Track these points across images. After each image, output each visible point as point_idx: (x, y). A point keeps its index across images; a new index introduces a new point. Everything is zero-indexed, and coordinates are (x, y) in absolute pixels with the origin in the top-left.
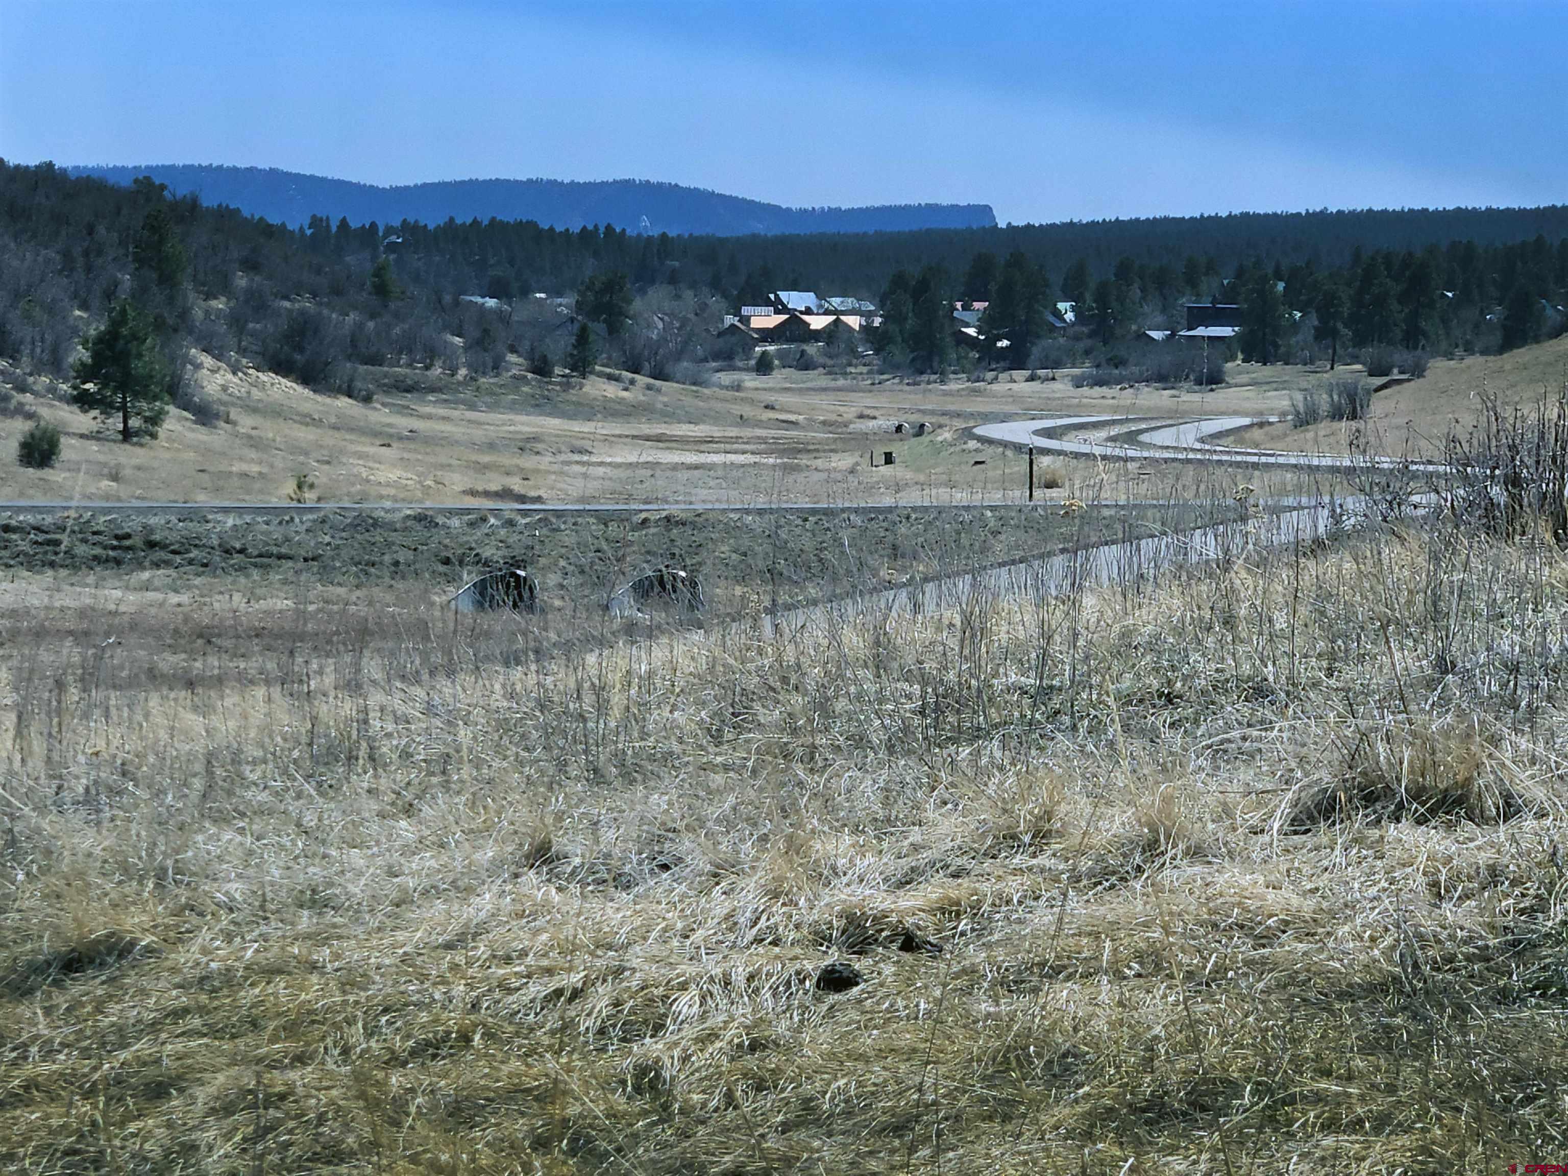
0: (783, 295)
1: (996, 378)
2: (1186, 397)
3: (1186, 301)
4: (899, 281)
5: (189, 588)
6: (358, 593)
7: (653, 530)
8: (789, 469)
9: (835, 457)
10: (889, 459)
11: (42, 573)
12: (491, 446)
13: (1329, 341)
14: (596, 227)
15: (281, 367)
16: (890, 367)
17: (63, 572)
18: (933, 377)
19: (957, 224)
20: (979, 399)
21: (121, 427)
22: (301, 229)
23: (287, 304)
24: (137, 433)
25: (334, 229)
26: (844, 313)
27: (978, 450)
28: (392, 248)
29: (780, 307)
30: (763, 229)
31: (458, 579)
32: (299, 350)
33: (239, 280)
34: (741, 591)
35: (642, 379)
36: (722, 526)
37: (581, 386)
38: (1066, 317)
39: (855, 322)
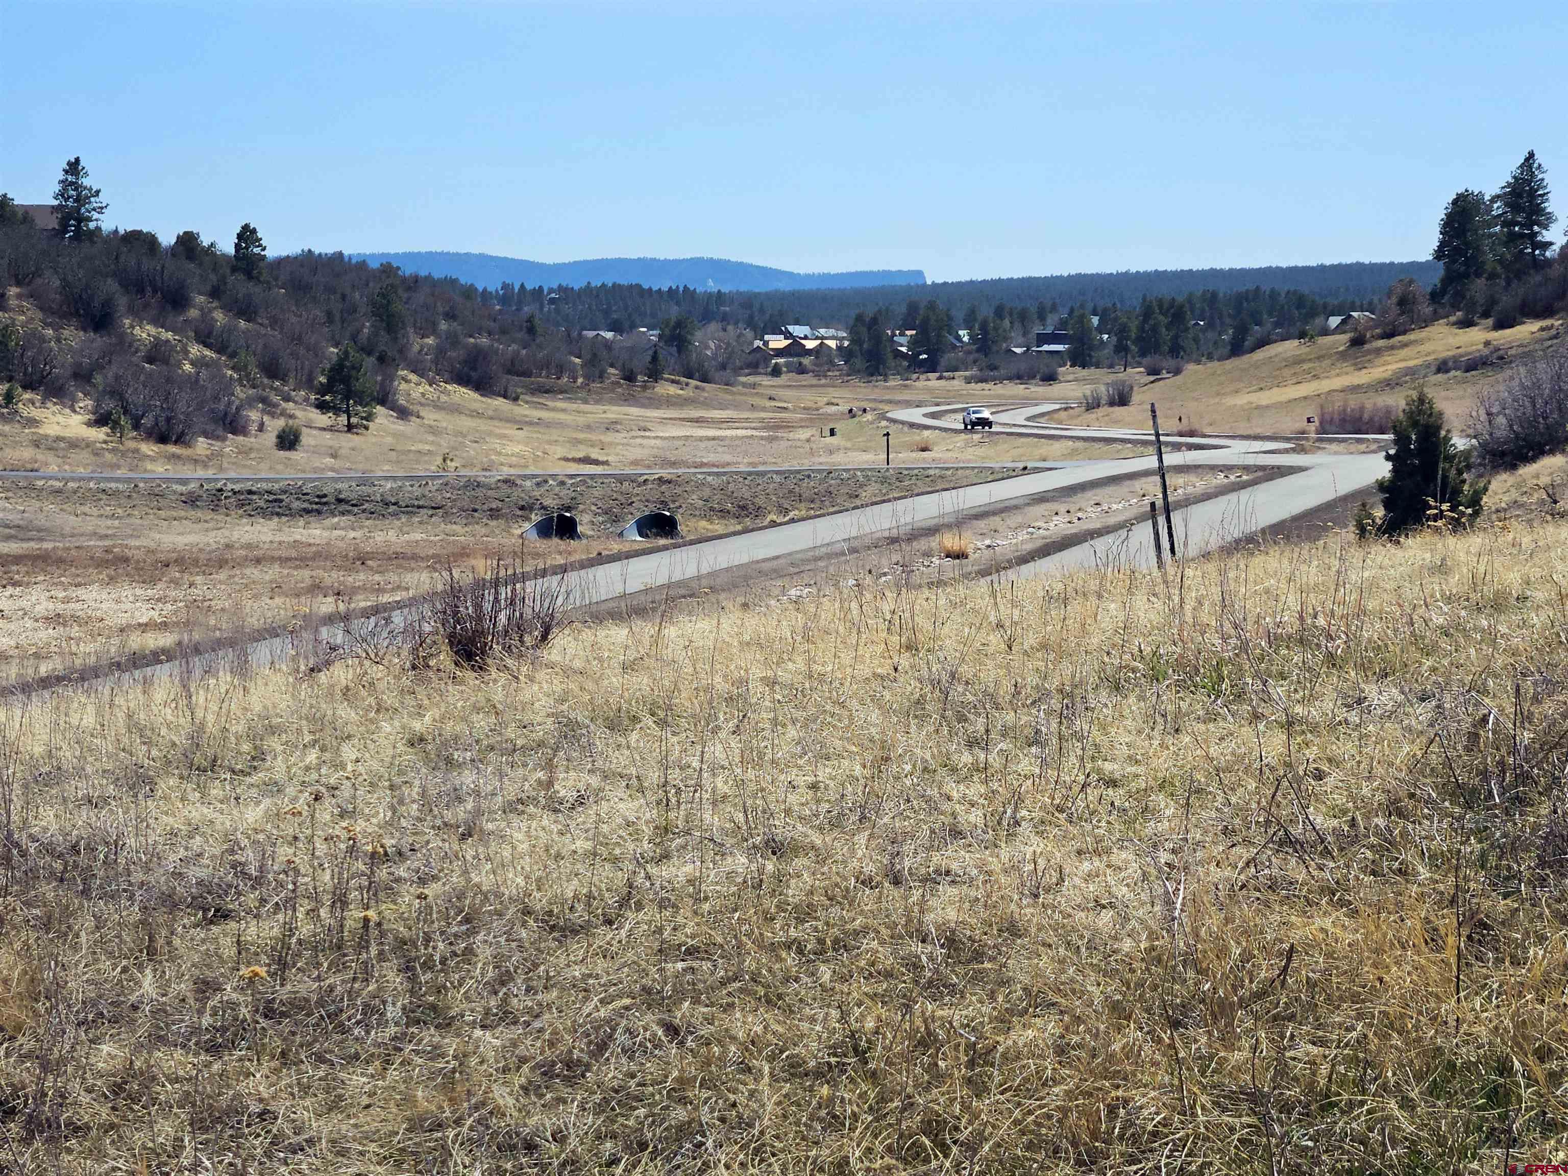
0: (791, 328)
1: (918, 378)
2: (1033, 389)
3: (1038, 329)
4: (859, 318)
5: (361, 527)
6: (467, 529)
7: (650, 486)
8: (771, 439)
9: (801, 431)
10: (832, 432)
11: (270, 519)
12: (589, 427)
13: (1123, 353)
14: (677, 287)
15: (462, 380)
16: (853, 372)
17: (284, 519)
18: (879, 378)
19: (902, 282)
21: (346, 423)
22: (497, 291)
23: (472, 340)
24: (356, 426)
25: (516, 290)
26: (826, 338)
27: (887, 427)
28: (552, 301)
29: (788, 335)
30: (784, 286)
31: (528, 519)
32: (474, 369)
33: (443, 326)
34: (703, 523)
35: (693, 382)
36: (693, 483)
37: (654, 387)
38: (966, 340)
39: (833, 344)
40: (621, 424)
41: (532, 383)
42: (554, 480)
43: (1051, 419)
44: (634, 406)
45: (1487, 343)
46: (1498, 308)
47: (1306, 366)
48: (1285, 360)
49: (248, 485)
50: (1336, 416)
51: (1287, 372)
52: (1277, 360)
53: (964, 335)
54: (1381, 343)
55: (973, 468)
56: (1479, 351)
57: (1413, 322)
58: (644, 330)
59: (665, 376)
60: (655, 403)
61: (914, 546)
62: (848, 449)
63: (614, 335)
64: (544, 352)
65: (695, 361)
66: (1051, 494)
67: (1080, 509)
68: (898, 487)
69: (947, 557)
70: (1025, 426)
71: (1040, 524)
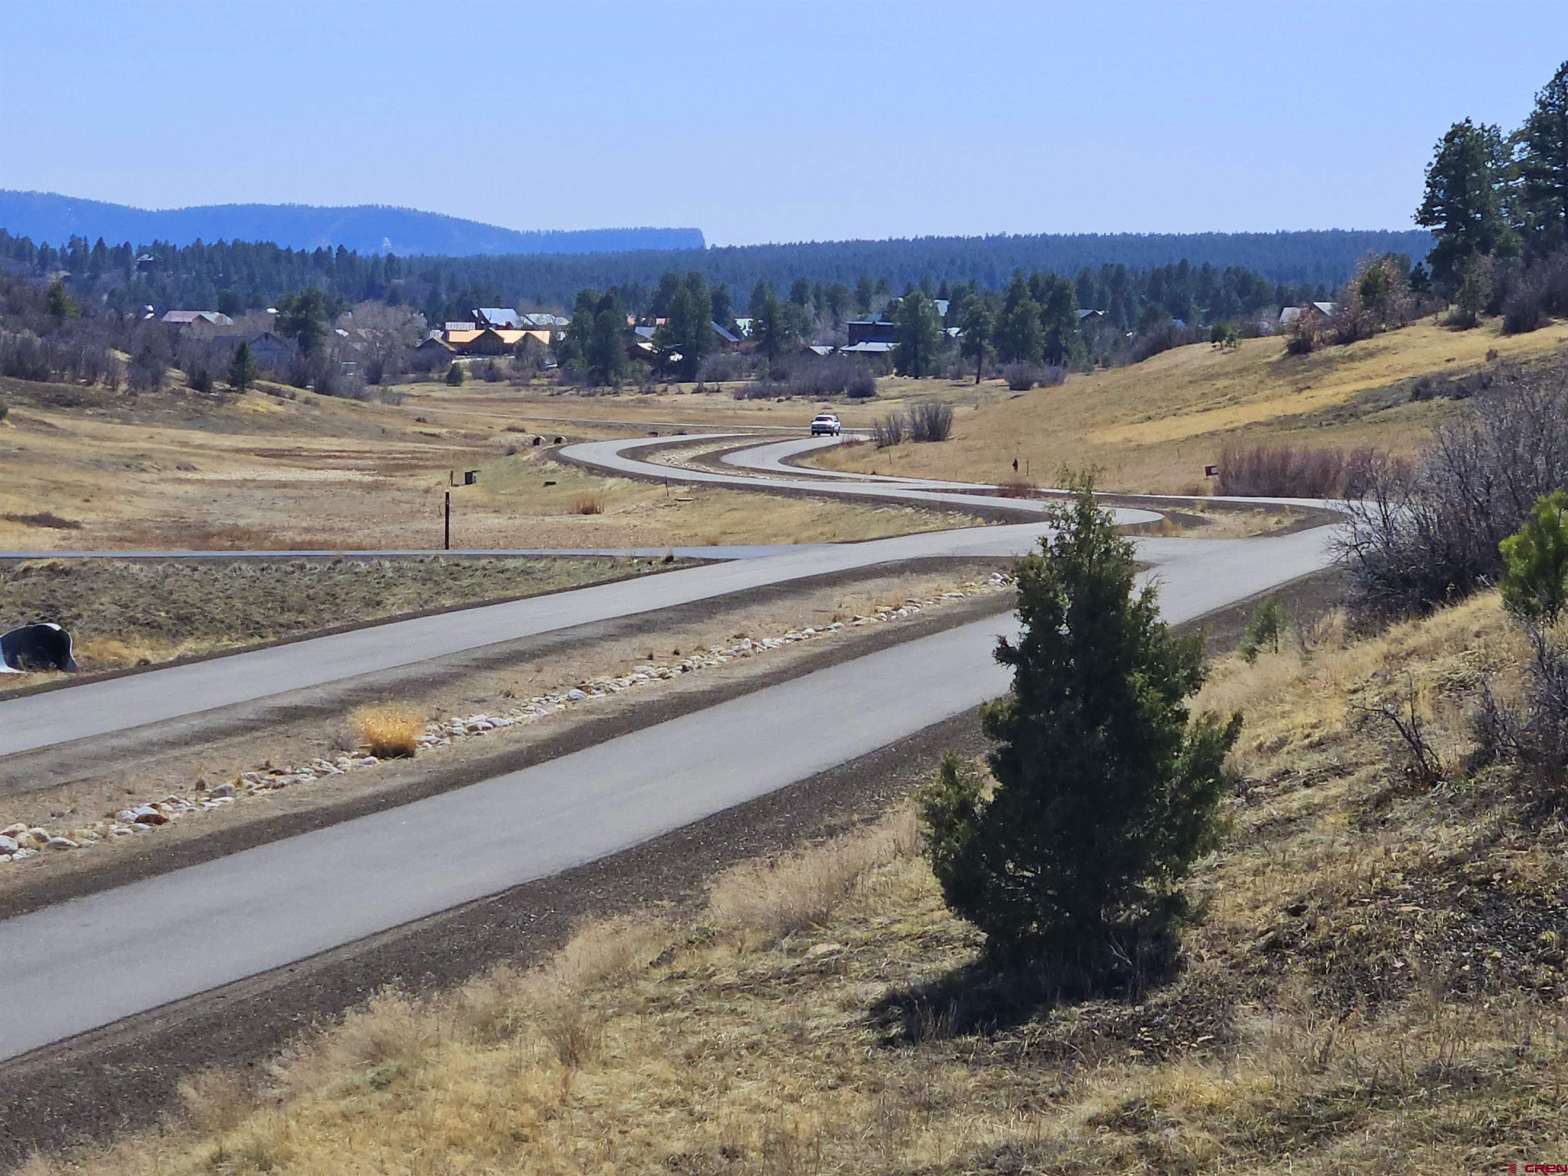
0: (484, 311)
1: (665, 390)
2: (837, 408)
3: (851, 318)
4: (584, 300)
7: (34, 579)
8: (373, 488)
9: (429, 474)
10: (469, 479)
13: (977, 357)
14: (330, 248)
16: (569, 379)
18: (606, 389)
19: (668, 246)
20: (646, 411)
22: (63, 250)
25: (91, 248)
26: (537, 328)
27: (553, 471)
28: (143, 266)
29: (481, 323)
30: (491, 250)
34: (115, 646)
35: (302, 393)
36: (106, 576)
37: (236, 400)
38: (744, 332)
39: (544, 336)
40: (150, 458)
41: (48, 390)
43: (822, 462)
44: (201, 428)
45: (1492, 355)
46: (1509, 300)
47: (1221, 384)
48: (1189, 373)
50: (1245, 465)
51: (1191, 393)
52: (1178, 372)
53: (743, 323)
54: (1333, 351)
56: (1478, 366)
57: (1383, 320)
58: (273, 311)
59: (264, 383)
60: (235, 425)
61: (329, 726)
62: (477, 507)
63: (220, 318)
64: (73, 342)
65: (323, 359)
66: (664, 615)
67: (700, 648)
68: (449, 589)
69: (373, 754)
70: (770, 472)
71: (605, 679)
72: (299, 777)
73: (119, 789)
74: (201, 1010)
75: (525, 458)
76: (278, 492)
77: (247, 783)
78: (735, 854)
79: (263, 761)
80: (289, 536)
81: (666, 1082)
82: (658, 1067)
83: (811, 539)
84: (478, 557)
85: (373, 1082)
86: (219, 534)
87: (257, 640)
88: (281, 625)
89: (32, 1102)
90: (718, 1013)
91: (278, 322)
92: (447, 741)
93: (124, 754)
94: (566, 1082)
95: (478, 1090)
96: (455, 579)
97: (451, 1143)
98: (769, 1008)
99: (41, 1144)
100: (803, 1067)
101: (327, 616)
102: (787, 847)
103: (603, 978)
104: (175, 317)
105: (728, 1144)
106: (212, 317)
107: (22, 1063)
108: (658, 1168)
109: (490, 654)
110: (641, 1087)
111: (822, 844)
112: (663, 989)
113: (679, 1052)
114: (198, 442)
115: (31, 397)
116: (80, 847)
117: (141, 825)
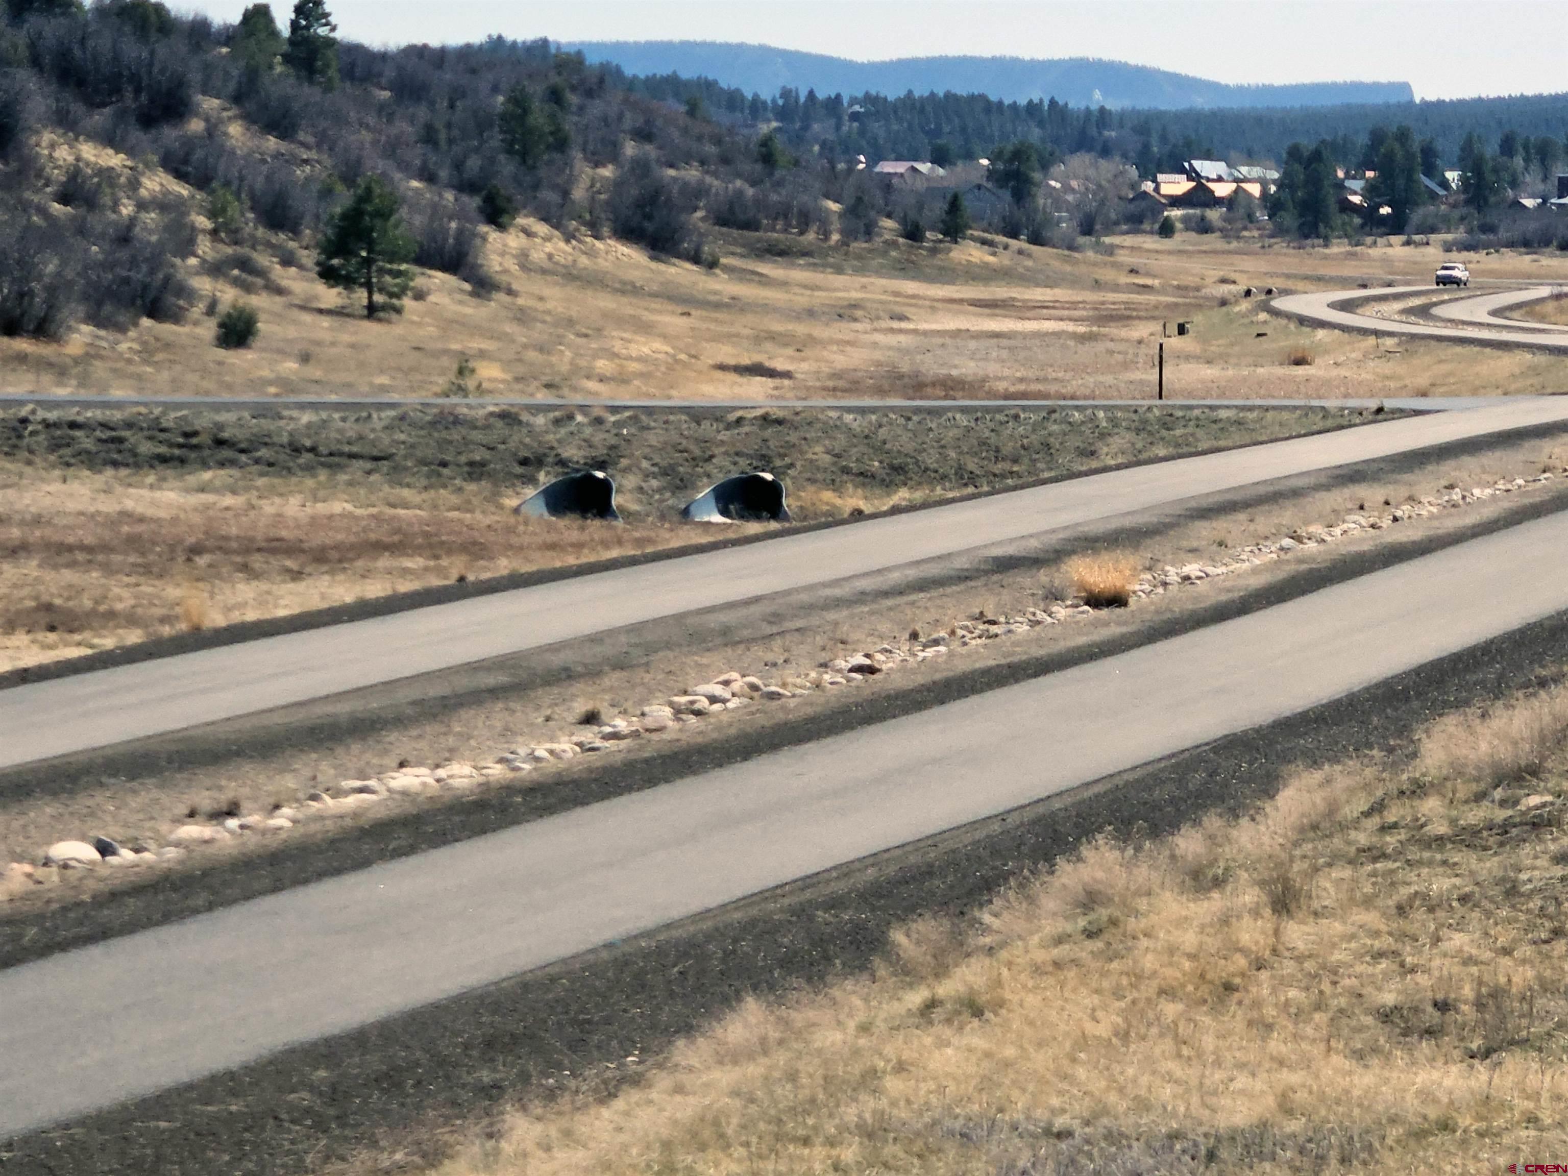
0: (1197, 164)
1: (1375, 243)
3: (1561, 171)
4: (1294, 152)
5: (248, 489)
6: (425, 496)
7: (746, 429)
9: (1142, 325)
10: (1182, 330)
11: (100, 472)
12: (811, 313)
14: (1041, 100)
16: (1280, 232)
17: (124, 472)
18: (1316, 241)
19: (1379, 100)
20: (1355, 263)
22: (774, 101)
23: (672, 172)
24: (381, 309)
25: (802, 99)
26: (1248, 181)
27: (1265, 322)
28: (855, 116)
29: (1193, 175)
30: (1202, 102)
31: (531, 480)
32: (649, 217)
33: (630, 149)
34: (828, 496)
35: (1015, 244)
36: (819, 425)
37: (950, 250)
38: (1454, 186)
39: (1255, 190)
41: (759, 240)
42: (585, 414)
44: (914, 279)
49: (71, 414)
53: (1452, 176)
55: (1296, 408)
58: (985, 162)
59: (976, 233)
60: (947, 275)
61: (1043, 576)
62: (1188, 358)
63: (932, 169)
64: (784, 192)
65: (1036, 210)
66: (1375, 466)
67: (1411, 499)
68: (1162, 439)
69: (1088, 603)
70: (1480, 325)
71: (1317, 529)
72: (1013, 627)
73: (830, 639)
74: (912, 859)
75: (1237, 309)
76: (994, 341)
77: (960, 632)
78: (1446, 705)
79: (977, 611)
80: (1001, 386)
81: (1377, 934)
82: (1371, 918)
83: (1518, 392)
84: (1190, 408)
85: (1085, 930)
86: (934, 384)
87: (970, 490)
88: (995, 475)
89: (745, 946)
90: (1430, 863)
91: (991, 174)
92: (1160, 590)
93: (838, 603)
94: (1277, 932)
95: (1189, 939)
96: (1168, 429)
97: (1162, 992)
98: (1480, 860)
99: (755, 988)
100: (1516, 920)
101: (1040, 465)
102: (1497, 698)
103: (1315, 827)
104: (888, 167)
105: (1440, 996)
106: (924, 167)
107: (736, 909)
108: (1369, 1020)
109: (1204, 503)
110: (1352, 937)
111: (1534, 695)
112: (1374, 839)
113: (1390, 903)
114: (910, 292)
115: (743, 246)
116: (794, 696)
117: (854, 675)
